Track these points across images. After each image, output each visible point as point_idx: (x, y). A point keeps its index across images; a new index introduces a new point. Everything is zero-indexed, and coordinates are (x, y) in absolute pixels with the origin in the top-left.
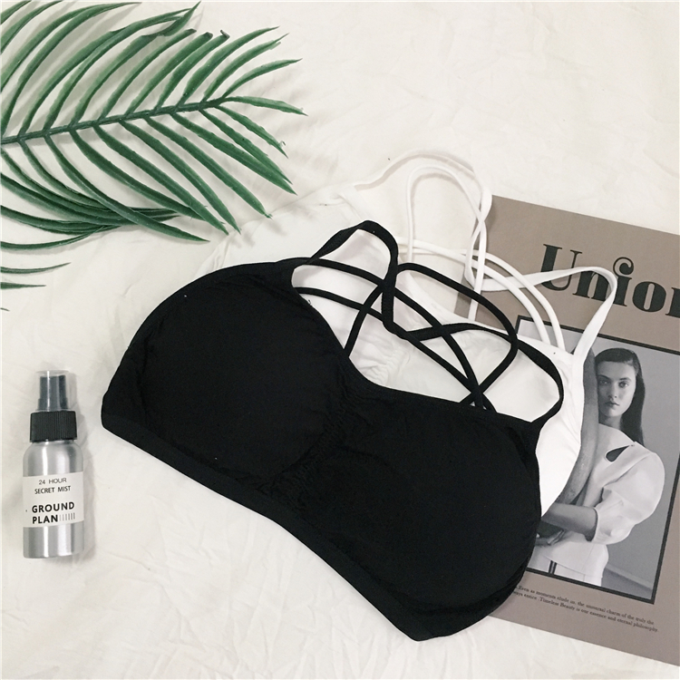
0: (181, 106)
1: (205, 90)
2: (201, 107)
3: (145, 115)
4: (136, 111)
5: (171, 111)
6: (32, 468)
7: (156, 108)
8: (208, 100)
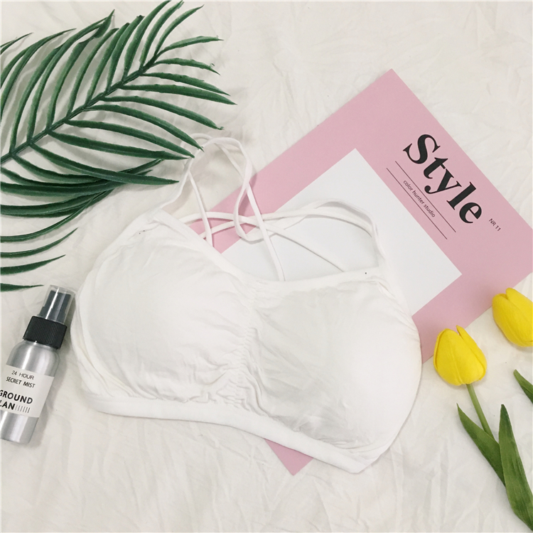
0: (126, 78)
1: (139, 57)
2: (141, 72)
3: (101, 97)
4: (93, 98)
5: (120, 85)
6: (15, 360)
7: (107, 89)
8: (144, 65)
